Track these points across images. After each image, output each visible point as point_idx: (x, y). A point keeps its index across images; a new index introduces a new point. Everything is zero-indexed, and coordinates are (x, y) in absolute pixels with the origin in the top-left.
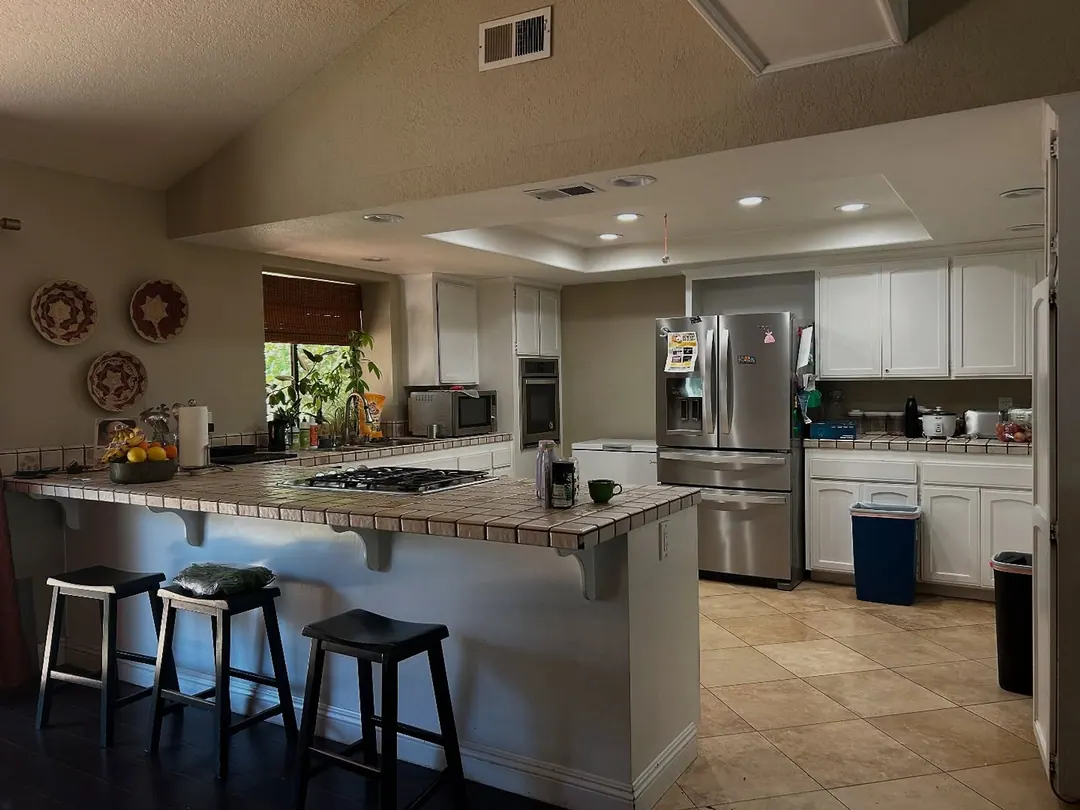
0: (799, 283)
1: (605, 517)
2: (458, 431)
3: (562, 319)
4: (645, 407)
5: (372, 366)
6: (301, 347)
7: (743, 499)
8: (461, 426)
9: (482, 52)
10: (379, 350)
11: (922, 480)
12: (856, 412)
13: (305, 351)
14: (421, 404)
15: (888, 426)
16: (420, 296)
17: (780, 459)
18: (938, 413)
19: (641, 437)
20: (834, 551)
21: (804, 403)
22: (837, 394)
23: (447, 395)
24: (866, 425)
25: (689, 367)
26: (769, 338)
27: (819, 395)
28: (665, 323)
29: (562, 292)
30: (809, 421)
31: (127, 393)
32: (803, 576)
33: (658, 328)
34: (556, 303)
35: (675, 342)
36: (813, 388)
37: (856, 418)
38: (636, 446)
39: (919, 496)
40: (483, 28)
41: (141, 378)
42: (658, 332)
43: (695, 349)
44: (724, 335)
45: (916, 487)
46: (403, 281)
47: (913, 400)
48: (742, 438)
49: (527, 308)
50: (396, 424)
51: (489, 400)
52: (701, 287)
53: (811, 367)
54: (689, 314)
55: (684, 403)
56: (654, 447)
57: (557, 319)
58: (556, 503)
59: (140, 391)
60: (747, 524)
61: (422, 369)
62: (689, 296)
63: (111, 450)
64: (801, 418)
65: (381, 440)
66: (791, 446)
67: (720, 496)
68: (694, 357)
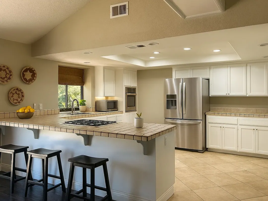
29: (137, 72)
32: (206, 149)
34: (136, 75)
40: (111, 7)
41: (23, 96)
62: (173, 73)
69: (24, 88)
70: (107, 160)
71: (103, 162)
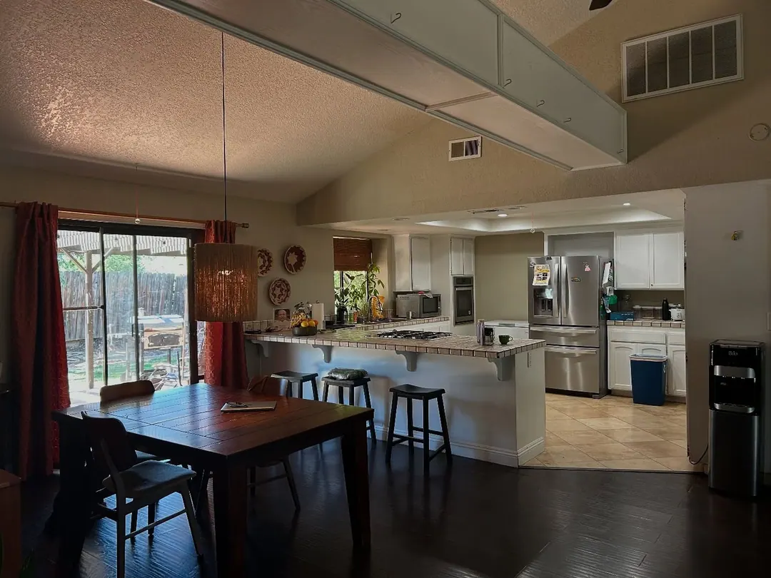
0: (606, 238)
1: (505, 348)
2: (423, 315)
3: (476, 254)
4: (522, 303)
5: (379, 282)
6: (345, 273)
7: (577, 352)
8: (424, 312)
9: (450, 153)
10: (382, 273)
11: (669, 342)
12: (637, 307)
13: (347, 275)
14: (402, 302)
15: (654, 314)
16: (402, 245)
17: (593, 331)
18: (680, 308)
19: (521, 320)
20: (622, 379)
21: (606, 302)
22: (627, 296)
23: (417, 297)
24: (643, 313)
25: (546, 283)
26: (587, 269)
27: (616, 298)
28: (533, 260)
29: (475, 240)
30: (609, 311)
31: (283, 297)
32: (607, 392)
33: (529, 261)
34: (472, 246)
35: (539, 269)
36: (612, 294)
37: (638, 310)
38: (517, 324)
39: (667, 350)
40: (451, 143)
41: (288, 290)
42: (529, 264)
43: (549, 273)
44: (564, 266)
45: (665, 346)
46: (393, 237)
47: (666, 301)
48: (576, 320)
49: (457, 250)
50: (390, 311)
51: (437, 299)
52: (553, 239)
53: (611, 282)
54: (546, 254)
55: (543, 301)
56: (527, 324)
57: (472, 255)
58: (486, 343)
59: (287, 296)
60: (579, 364)
61: (402, 283)
62: (546, 244)
63: (292, 323)
64: (604, 309)
65: (384, 319)
66: (599, 324)
67: (564, 350)
68: (548, 277)
69: (292, 280)
70: (443, 391)
71: (438, 394)
